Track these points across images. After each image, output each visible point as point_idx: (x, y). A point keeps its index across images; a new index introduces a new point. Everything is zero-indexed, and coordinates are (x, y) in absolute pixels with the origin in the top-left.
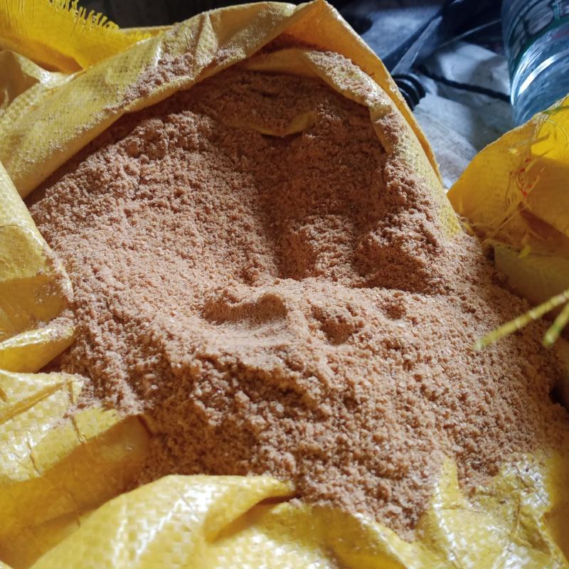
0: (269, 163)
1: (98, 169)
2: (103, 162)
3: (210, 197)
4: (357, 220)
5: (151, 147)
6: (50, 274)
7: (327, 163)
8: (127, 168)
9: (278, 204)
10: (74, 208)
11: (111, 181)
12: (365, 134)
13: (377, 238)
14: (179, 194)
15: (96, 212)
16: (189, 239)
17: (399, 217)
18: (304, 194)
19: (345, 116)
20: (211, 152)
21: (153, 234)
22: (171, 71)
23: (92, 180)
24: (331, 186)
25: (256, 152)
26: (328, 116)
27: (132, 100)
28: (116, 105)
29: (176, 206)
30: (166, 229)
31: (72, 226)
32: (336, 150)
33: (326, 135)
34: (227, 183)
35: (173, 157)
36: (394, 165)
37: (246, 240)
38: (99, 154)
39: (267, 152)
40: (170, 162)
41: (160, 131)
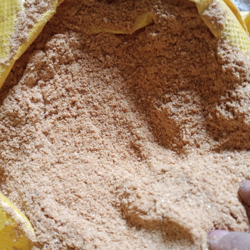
0: (126, 55)
1: (14, 110)
2: (15, 102)
3: (94, 96)
4: (201, 91)
5: (42, 73)
6: (13, 223)
7: (170, 52)
8: (32, 100)
9: (140, 85)
10: (9, 143)
11: (26, 114)
12: (195, 23)
13: (223, 112)
14: (73, 103)
15: (25, 142)
16: (91, 136)
17: (237, 92)
18: (158, 77)
19: (177, 12)
20: (84, 58)
21: (67, 144)
22: (36, 12)
23: (13, 119)
24: (177, 69)
25: (115, 49)
26: (164, 15)
27: (17, 49)
28: (7, 59)
29: (75, 114)
30: (74, 134)
31: (13, 156)
32: (175, 41)
33: (165, 30)
34: (102, 80)
35: (60, 74)
36: (225, 49)
37: (127, 121)
38: (10, 96)
39: (122, 47)
40: (60, 80)
41: (45, 59)
